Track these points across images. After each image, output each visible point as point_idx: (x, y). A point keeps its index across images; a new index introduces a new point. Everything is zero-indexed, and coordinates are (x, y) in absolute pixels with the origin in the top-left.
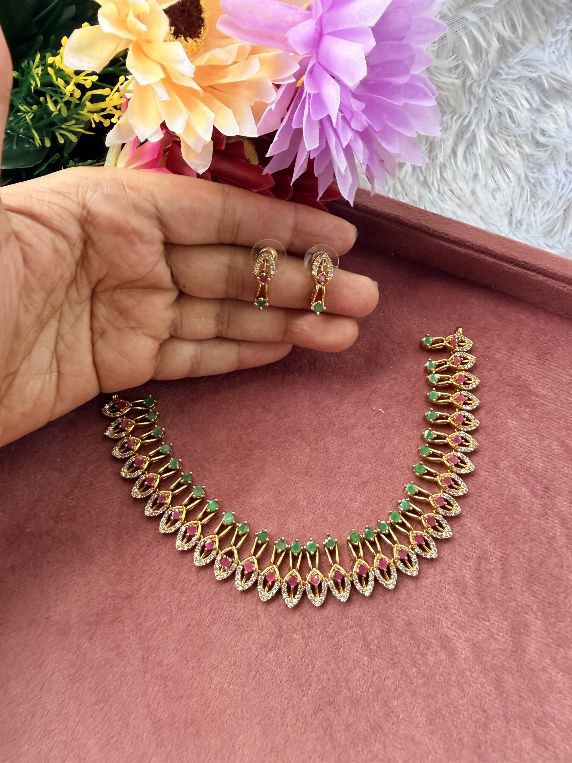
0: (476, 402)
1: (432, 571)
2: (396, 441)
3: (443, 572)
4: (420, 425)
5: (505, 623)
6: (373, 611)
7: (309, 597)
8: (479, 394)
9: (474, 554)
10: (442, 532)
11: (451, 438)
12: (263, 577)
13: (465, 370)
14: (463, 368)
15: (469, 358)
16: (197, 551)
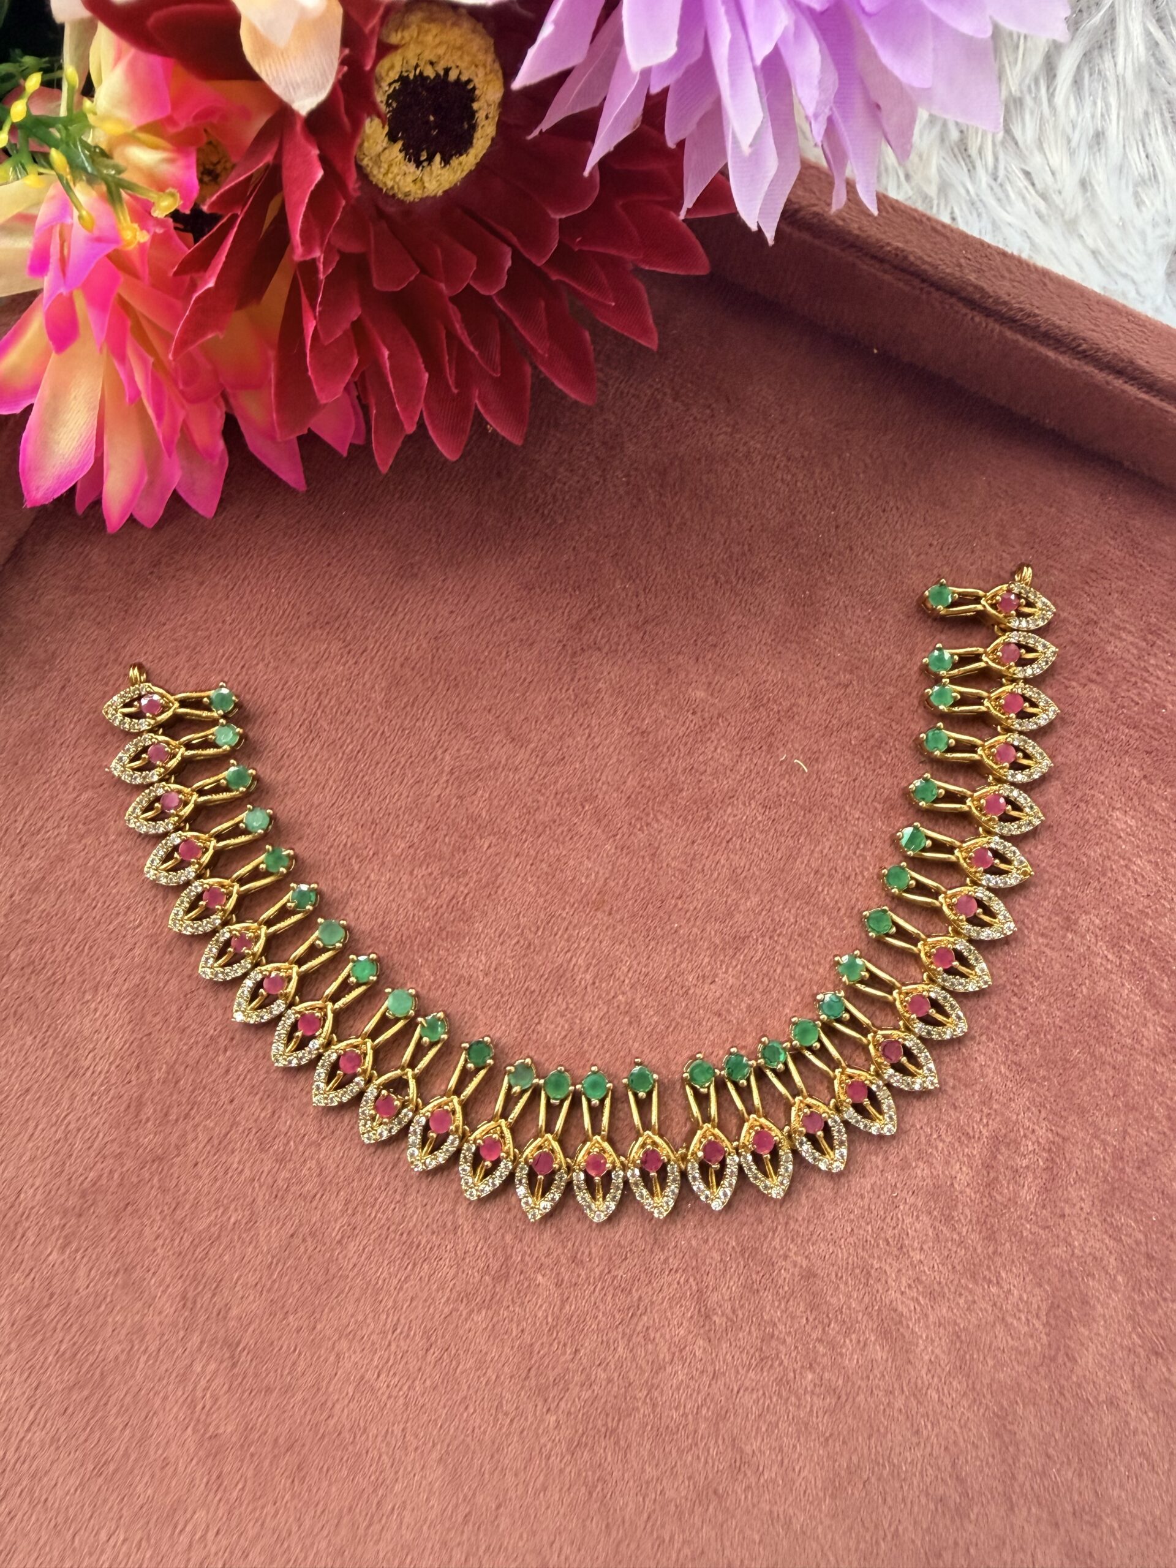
0: (1041, 765)
1: (878, 1160)
2: (828, 845)
3: (905, 1165)
4: (892, 807)
5: (1037, 1291)
6: (727, 1239)
7: (579, 1198)
8: (1051, 740)
9: (984, 1131)
10: (913, 1075)
11: (968, 851)
12: (474, 1148)
13: (1026, 681)
14: (1020, 675)
15: (1040, 648)
16: (321, 1071)
